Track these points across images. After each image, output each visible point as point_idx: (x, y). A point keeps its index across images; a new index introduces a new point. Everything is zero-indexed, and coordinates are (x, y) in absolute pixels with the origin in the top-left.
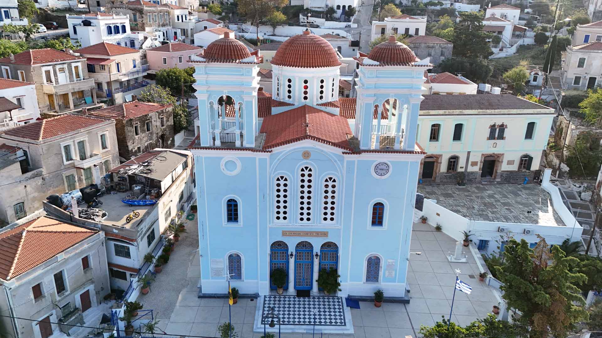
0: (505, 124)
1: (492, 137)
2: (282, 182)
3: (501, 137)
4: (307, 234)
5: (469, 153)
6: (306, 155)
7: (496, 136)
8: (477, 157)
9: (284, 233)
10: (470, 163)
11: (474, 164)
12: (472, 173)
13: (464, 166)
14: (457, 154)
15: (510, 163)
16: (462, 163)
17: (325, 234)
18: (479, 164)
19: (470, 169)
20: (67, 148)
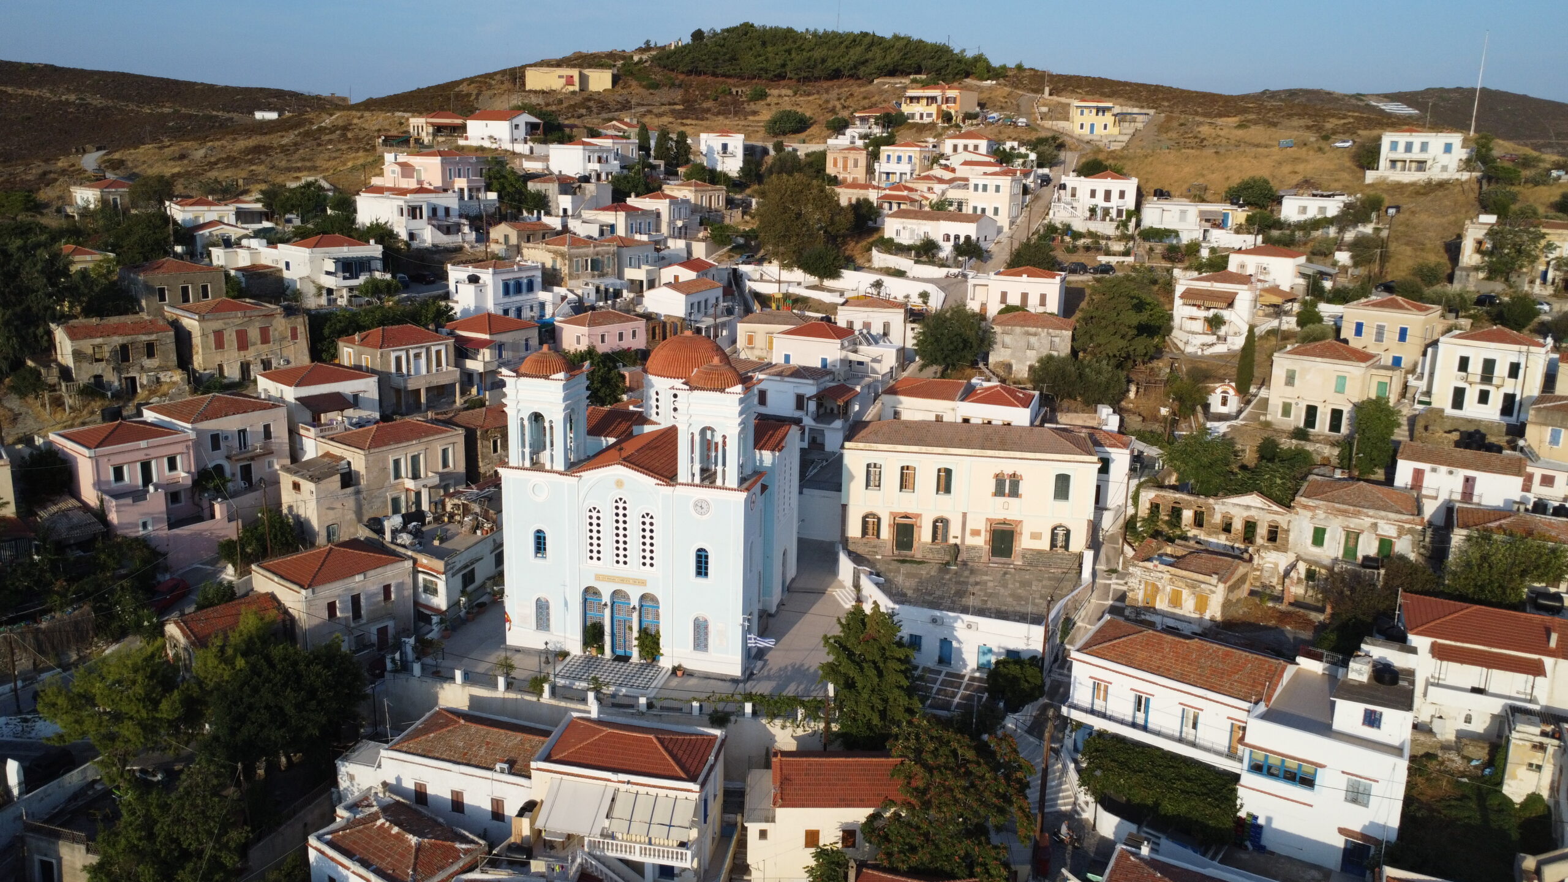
0: (1018, 473)
1: (999, 492)
2: (594, 514)
3: (1015, 493)
4: (623, 580)
5: (965, 515)
6: (619, 484)
7: (1007, 491)
8: (978, 522)
9: (598, 577)
10: (968, 532)
11: (976, 533)
12: (974, 548)
13: (959, 535)
14: (946, 515)
15: (1036, 536)
16: (955, 530)
17: (643, 583)
18: (983, 533)
19: (970, 541)
20: (397, 463)
